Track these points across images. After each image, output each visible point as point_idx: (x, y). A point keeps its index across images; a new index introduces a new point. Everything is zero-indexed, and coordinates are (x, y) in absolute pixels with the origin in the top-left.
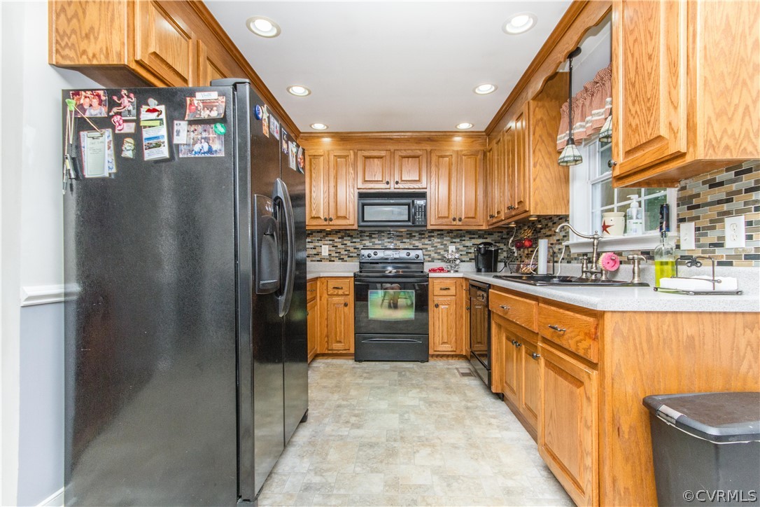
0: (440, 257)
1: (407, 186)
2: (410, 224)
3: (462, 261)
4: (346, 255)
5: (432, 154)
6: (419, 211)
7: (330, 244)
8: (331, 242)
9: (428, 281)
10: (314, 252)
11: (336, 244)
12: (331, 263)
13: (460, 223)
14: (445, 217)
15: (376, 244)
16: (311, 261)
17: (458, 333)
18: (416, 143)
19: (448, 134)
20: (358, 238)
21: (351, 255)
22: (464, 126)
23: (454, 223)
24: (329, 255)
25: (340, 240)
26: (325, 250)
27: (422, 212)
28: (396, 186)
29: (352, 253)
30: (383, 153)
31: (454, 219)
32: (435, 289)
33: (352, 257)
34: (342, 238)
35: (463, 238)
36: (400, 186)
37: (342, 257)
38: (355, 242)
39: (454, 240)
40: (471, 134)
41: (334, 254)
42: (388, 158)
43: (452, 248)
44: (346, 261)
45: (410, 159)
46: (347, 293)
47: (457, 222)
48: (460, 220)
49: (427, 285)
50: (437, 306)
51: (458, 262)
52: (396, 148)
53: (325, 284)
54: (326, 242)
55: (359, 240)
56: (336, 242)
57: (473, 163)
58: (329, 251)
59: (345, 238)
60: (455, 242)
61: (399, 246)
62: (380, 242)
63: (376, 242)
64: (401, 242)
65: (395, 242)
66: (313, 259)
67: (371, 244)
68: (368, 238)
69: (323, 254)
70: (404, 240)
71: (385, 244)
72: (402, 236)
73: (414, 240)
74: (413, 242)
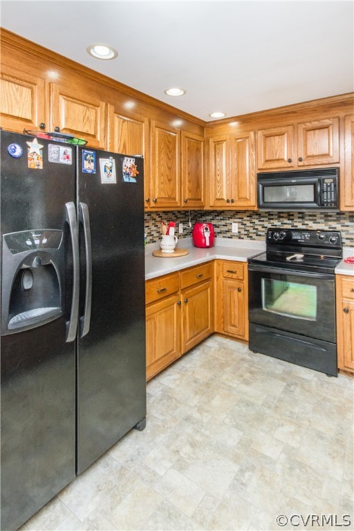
2: (316, 205)
4: (254, 233)
6: (327, 192)
8: (240, 220)
11: (244, 222)
12: (240, 240)
15: (286, 224)
16: (223, 237)
20: (266, 217)
21: (259, 233)
24: (239, 232)
25: (249, 219)
26: (235, 227)
27: (331, 191)
28: (300, 163)
29: (260, 231)
33: (260, 235)
34: (251, 216)
37: (250, 235)
38: (263, 221)
41: (243, 232)
44: (254, 239)
45: (317, 131)
46: (241, 278)
53: (221, 266)
54: (236, 220)
55: (267, 219)
56: (245, 220)
61: (311, 227)
62: (290, 222)
63: (286, 221)
64: (314, 223)
65: (306, 222)
66: (225, 235)
67: (280, 224)
68: (276, 217)
69: (233, 231)
70: (317, 221)
71: (295, 224)
72: (315, 216)
73: (331, 221)
74: (330, 223)
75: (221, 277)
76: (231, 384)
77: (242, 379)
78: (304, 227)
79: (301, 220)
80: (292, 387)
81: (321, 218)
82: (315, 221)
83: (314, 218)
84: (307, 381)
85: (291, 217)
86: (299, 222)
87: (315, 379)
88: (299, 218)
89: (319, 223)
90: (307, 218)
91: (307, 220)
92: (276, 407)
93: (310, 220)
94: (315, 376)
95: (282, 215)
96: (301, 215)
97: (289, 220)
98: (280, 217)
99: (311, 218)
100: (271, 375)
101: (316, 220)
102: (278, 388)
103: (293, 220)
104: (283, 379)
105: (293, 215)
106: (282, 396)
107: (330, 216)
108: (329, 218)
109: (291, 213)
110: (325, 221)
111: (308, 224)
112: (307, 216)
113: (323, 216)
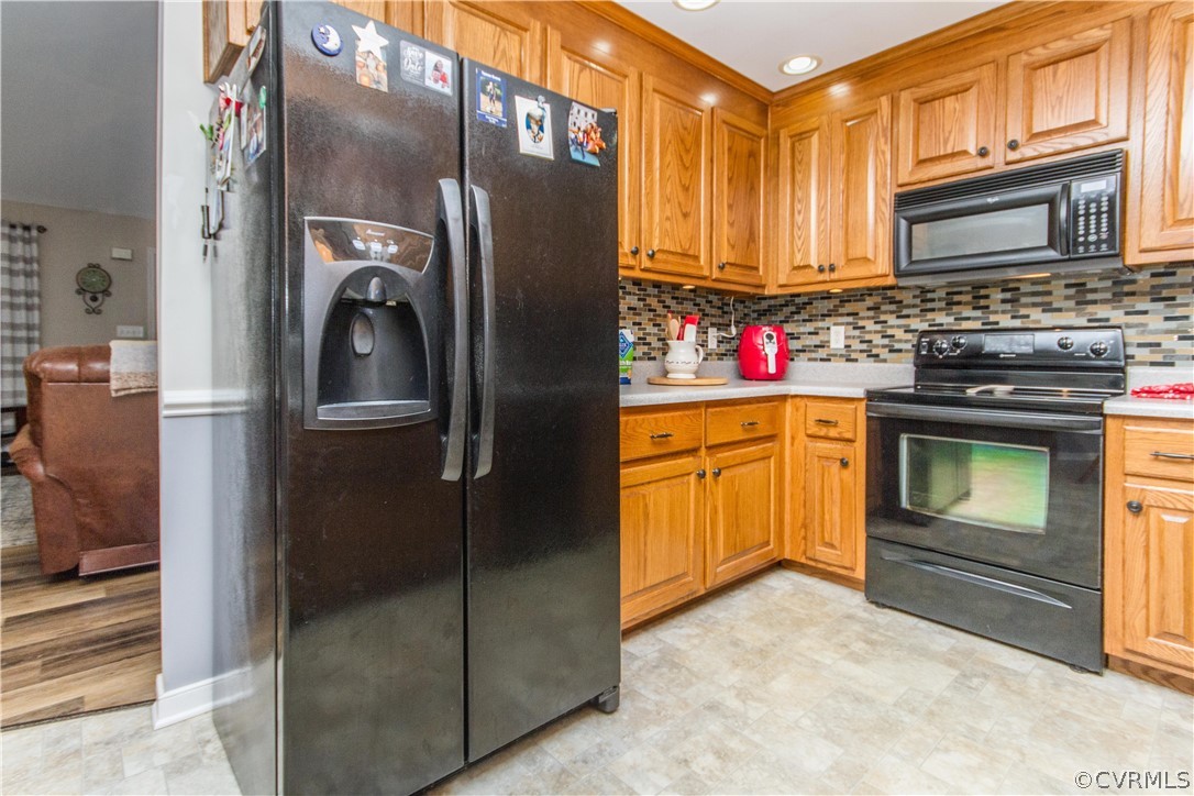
2: (1054, 253)
4: (884, 346)
7: (848, 324)
8: (850, 319)
10: (815, 340)
11: (862, 324)
12: (850, 364)
15: (968, 319)
16: (810, 360)
20: (914, 306)
21: (897, 346)
24: (847, 346)
25: (871, 313)
26: (837, 336)
28: (1012, 155)
29: (900, 341)
33: (900, 351)
34: (876, 308)
37: (874, 351)
38: (908, 316)
41: (856, 345)
44: (885, 361)
45: (1064, 65)
46: (849, 435)
52: (1015, 47)
53: (802, 410)
54: (840, 320)
55: (917, 311)
56: (862, 319)
58: (847, 337)
59: (883, 308)
61: (1039, 322)
62: (978, 313)
63: (968, 312)
64: (1044, 311)
65: (1023, 311)
66: (813, 355)
67: (951, 319)
68: (943, 304)
69: (833, 345)
70: (1055, 305)
71: (993, 318)
72: (1049, 293)
73: (1094, 302)
74: (1090, 308)
75: (801, 436)
76: (817, 657)
77: (846, 651)
78: (1017, 323)
79: (1008, 306)
80: (975, 682)
81: (1067, 298)
82: (1048, 308)
83: (1046, 299)
84: (1016, 673)
85: (983, 302)
86: (1004, 312)
87: (1038, 672)
88: (1004, 301)
89: (1059, 310)
90: (1024, 300)
91: (1026, 305)
93: (1035, 305)
94: (1039, 666)
95: (956, 298)
96: (1008, 295)
97: (974, 308)
98: (950, 304)
99: (1038, 299)
101: (1050, 303)
102: (938, 680)
103: (986, 308)
104: (951, 663)
105: (987, 297)
106: (948, 693)
107: (1094, 291)
108: (1090, 297)
109: (983, 292)
110: (1078, 303)
111: (1027, 316)
112: (1026, 294)
113: (1072, 291)
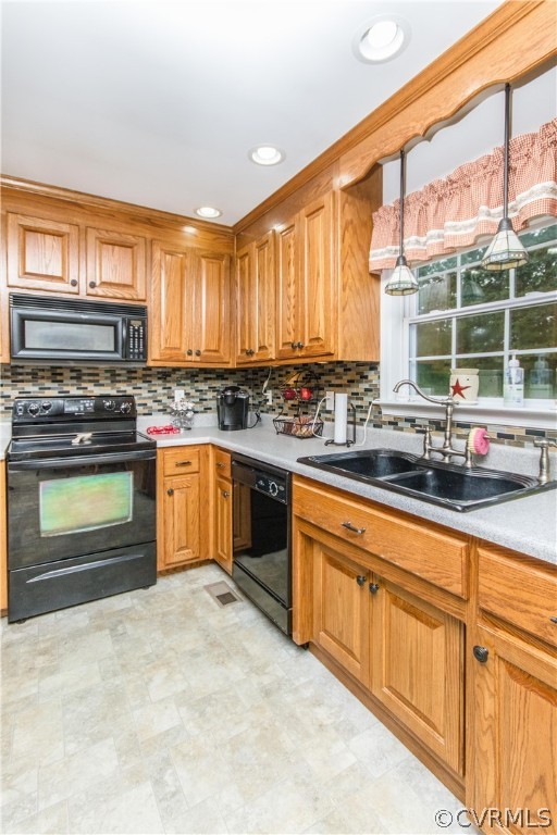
0: (161, 407)
1: (111, 292)
2: (118, 356)
3: (196, 412)
5: (154, 247)
6: (134, 338)
9: (155, 454)
13: (198, 359)
14: (175, 348)
17: (202, 528)
18: (127, 223)
19: (179, 219)
22: (208, 213)
23: (189, 358)
27: (139, 338)
28: (91, 291)
30: (65, 228)
31: (190, 353)
32: (166, 466)
35: (196, 379)
36: (99, 291)
39: (183, 382)
40: (214, 227)
42: (74, 236)
43: (179, 393)
45: (117, 248)
47: (194, 357)
48: (198, 354)
49: (155, 461)
50: (171, 493)
51: (189, 415)
52: (91, 223)
57: (216, 271)
60: (184, 385)
61: (91, 391)
62: (56, 385)
63: (49, 384)
64: (95, 385)
65: (84, 385)
68: (30, 378)
70: (101, 382)
71: (66, 389)
72: (97, 375)
73: (120, 381)
74: (118, 385)
78: (81, 392)
79: (74, 382)
80: (120, 628)
81: (106, 378)
82: (97, 384)
83: (96, 378)
85: (59, 378)
86: (72, 385)
87: (135, 601)
88: (72, 378)
89: (103, 385)
90: (85, 378)
91: (85, 381)
92: (123, 666)
93: (90, 381)
94: (132, 598)
96: (74, 374)
97: (53, 381)
99: (91, 378)
100: (77, 634)
101: (98, 381)
102: (103, 643)
103: (61, 381)
104: (100, 628)
105: (61, 374)
106: (117, 648)
107: (119, 375)
108: (118, 378)
109: (58, 371)
110: (112, 382)
111: (86, 388)
112: (85, 375)
113: (108, 375)
